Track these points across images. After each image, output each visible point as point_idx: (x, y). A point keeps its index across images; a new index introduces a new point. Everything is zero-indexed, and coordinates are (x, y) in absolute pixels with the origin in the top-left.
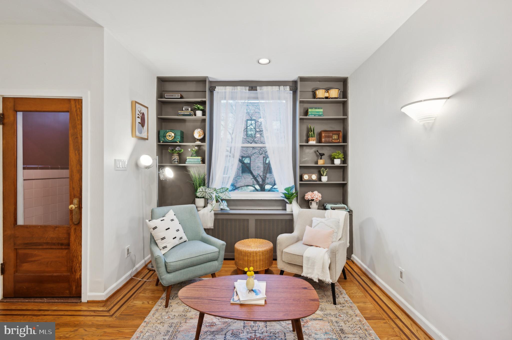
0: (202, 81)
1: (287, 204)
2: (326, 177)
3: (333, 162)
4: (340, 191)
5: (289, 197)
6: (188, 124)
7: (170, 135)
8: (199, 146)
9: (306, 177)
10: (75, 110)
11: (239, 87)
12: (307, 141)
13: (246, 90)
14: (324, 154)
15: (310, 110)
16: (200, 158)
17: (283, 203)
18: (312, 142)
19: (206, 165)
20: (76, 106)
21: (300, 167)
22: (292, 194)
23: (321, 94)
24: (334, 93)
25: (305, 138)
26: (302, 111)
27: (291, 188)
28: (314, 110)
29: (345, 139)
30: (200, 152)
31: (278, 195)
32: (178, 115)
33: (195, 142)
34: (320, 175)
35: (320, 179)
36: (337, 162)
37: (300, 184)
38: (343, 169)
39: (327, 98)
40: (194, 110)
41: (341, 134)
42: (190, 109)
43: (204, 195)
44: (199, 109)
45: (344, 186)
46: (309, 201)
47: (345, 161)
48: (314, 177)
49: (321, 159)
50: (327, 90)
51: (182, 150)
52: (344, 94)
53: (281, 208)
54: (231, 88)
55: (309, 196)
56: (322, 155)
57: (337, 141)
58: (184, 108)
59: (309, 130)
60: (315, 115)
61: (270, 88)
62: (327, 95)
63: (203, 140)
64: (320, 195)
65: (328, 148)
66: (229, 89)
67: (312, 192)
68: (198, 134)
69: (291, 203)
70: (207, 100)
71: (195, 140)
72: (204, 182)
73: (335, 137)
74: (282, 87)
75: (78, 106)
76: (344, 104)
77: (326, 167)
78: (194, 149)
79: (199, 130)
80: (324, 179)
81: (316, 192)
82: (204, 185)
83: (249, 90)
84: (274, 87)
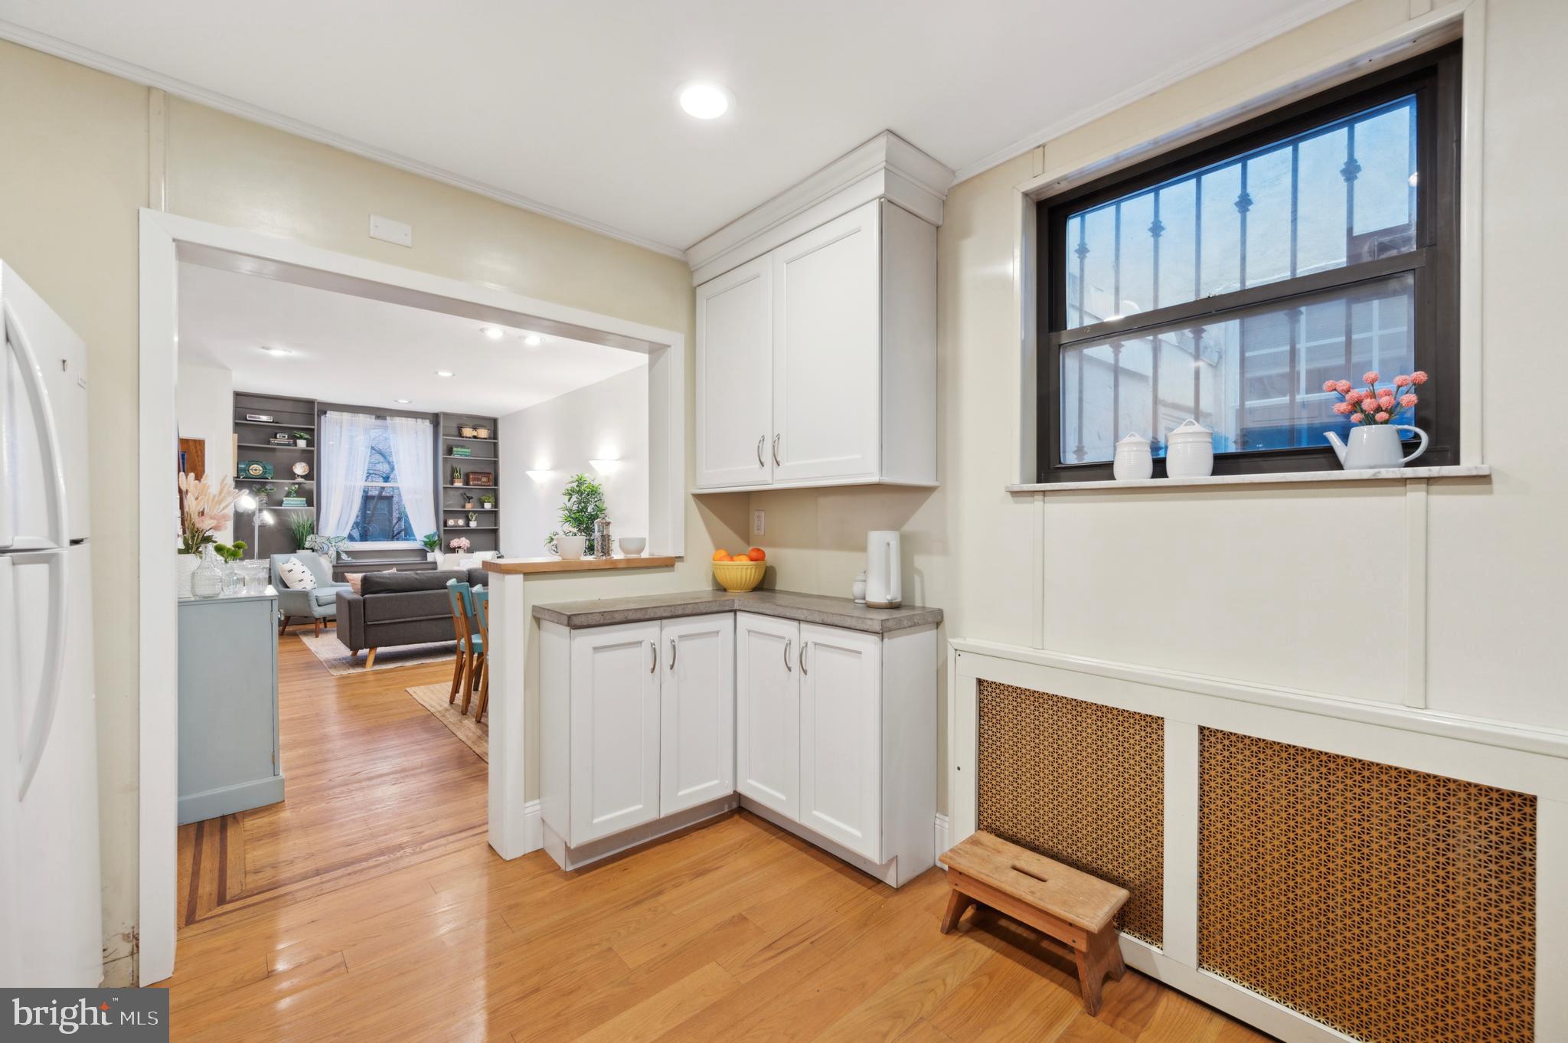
0: (310, 403)
1: (428, 554)
2: (476, 522)
3: (483, 507)
4: (491, 537)
5: (431, 544)
6: (278, 454)
7: (256, 469)
8: (299, 484)
9: (451, 522)
10: (194, 450)
11: (361, 415)
12: (452, 483)
13: (371, 418)
14: (472, 498)
15: (455, 449)
16: (305, 499)
17: (423, 553)
18: (458, 484)
19: (314, 509)
20: (196, 447)
21: (444, 511)
22: (435, 542)
23: (468, 432)
24: (483, 433)
25: (449, 478)
26: (445, 448)
27: (433, 536)
28: (459, 449)
29: (496, 482)
30: (301, 492)
31: (416, 545)
32: (269, 443)
33: (294, 479)
34: (468, 520)
35: (468, 525)
36: (488, 506)
37: (445, 530)
38: (494, 514)
39: (475, 437)
40: (295, 438)
41: (492, 477)
42: (286, 436)
43: (313, 545)
44: (301, 438)
45: (495, 532)
46: (455, 548)
47: (496, 505)
48: (461, 522)
49: (469, 502)
50: (475, 428)
51: (275, 489)
52: (494, 435)
53: (419, 559)
54: (350, 414)
55: (454, 543)
56: (470, 498)
57: (486, 484)
58: (278, 436)
59: (453, 470)
60: (461, 455)
61: (403, 420)
62: (475, 433)
63: (308, 476)
64: (468, 541)
65: (477, 490)
66: (346, 416)
67: (459, 538)
68: (300, 469)
69: (433, 551)
70: (316, 427)
71: (293, 476)
72: (313, 529)
73: (484, 479)
74: (419, 420)
75: (198, 448)
76: (495, 445)
77: (474, 512)
78: (293, 488)
79: (303, 464)
80: (473, 524)
81: (463, 539)
82: (313, 533)
83: (376, 419)
84: (410, 419)
